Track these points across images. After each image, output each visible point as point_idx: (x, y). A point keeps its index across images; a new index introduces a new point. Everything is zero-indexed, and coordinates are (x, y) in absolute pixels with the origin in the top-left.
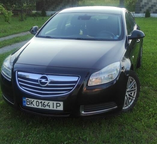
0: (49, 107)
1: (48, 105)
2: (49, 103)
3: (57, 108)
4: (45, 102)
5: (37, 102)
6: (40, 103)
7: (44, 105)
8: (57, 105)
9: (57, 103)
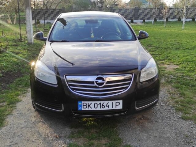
0: (109, 108)
1: (107, 105)
2: (108, 103)
3: (116, 107)
4: (104, 103)
5: (96, 104)
6: (99, 104)
7: (102, 106)
8: (117, 105)
9: (116, 102)
